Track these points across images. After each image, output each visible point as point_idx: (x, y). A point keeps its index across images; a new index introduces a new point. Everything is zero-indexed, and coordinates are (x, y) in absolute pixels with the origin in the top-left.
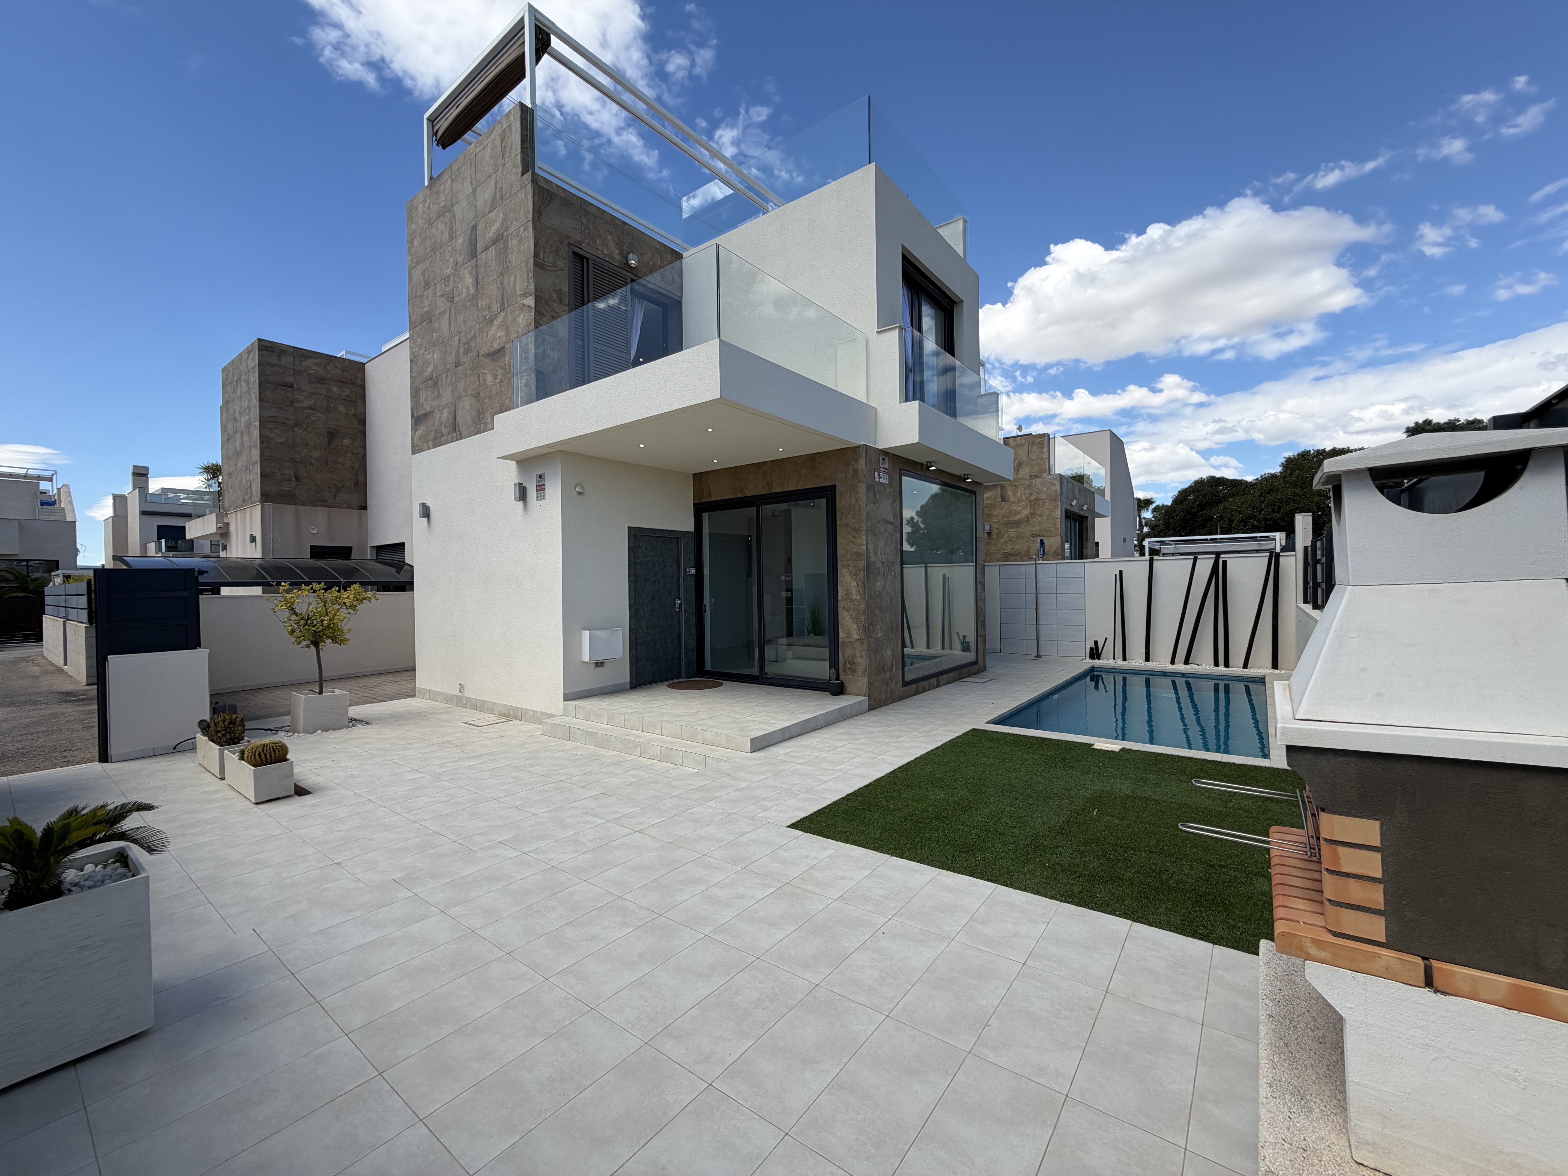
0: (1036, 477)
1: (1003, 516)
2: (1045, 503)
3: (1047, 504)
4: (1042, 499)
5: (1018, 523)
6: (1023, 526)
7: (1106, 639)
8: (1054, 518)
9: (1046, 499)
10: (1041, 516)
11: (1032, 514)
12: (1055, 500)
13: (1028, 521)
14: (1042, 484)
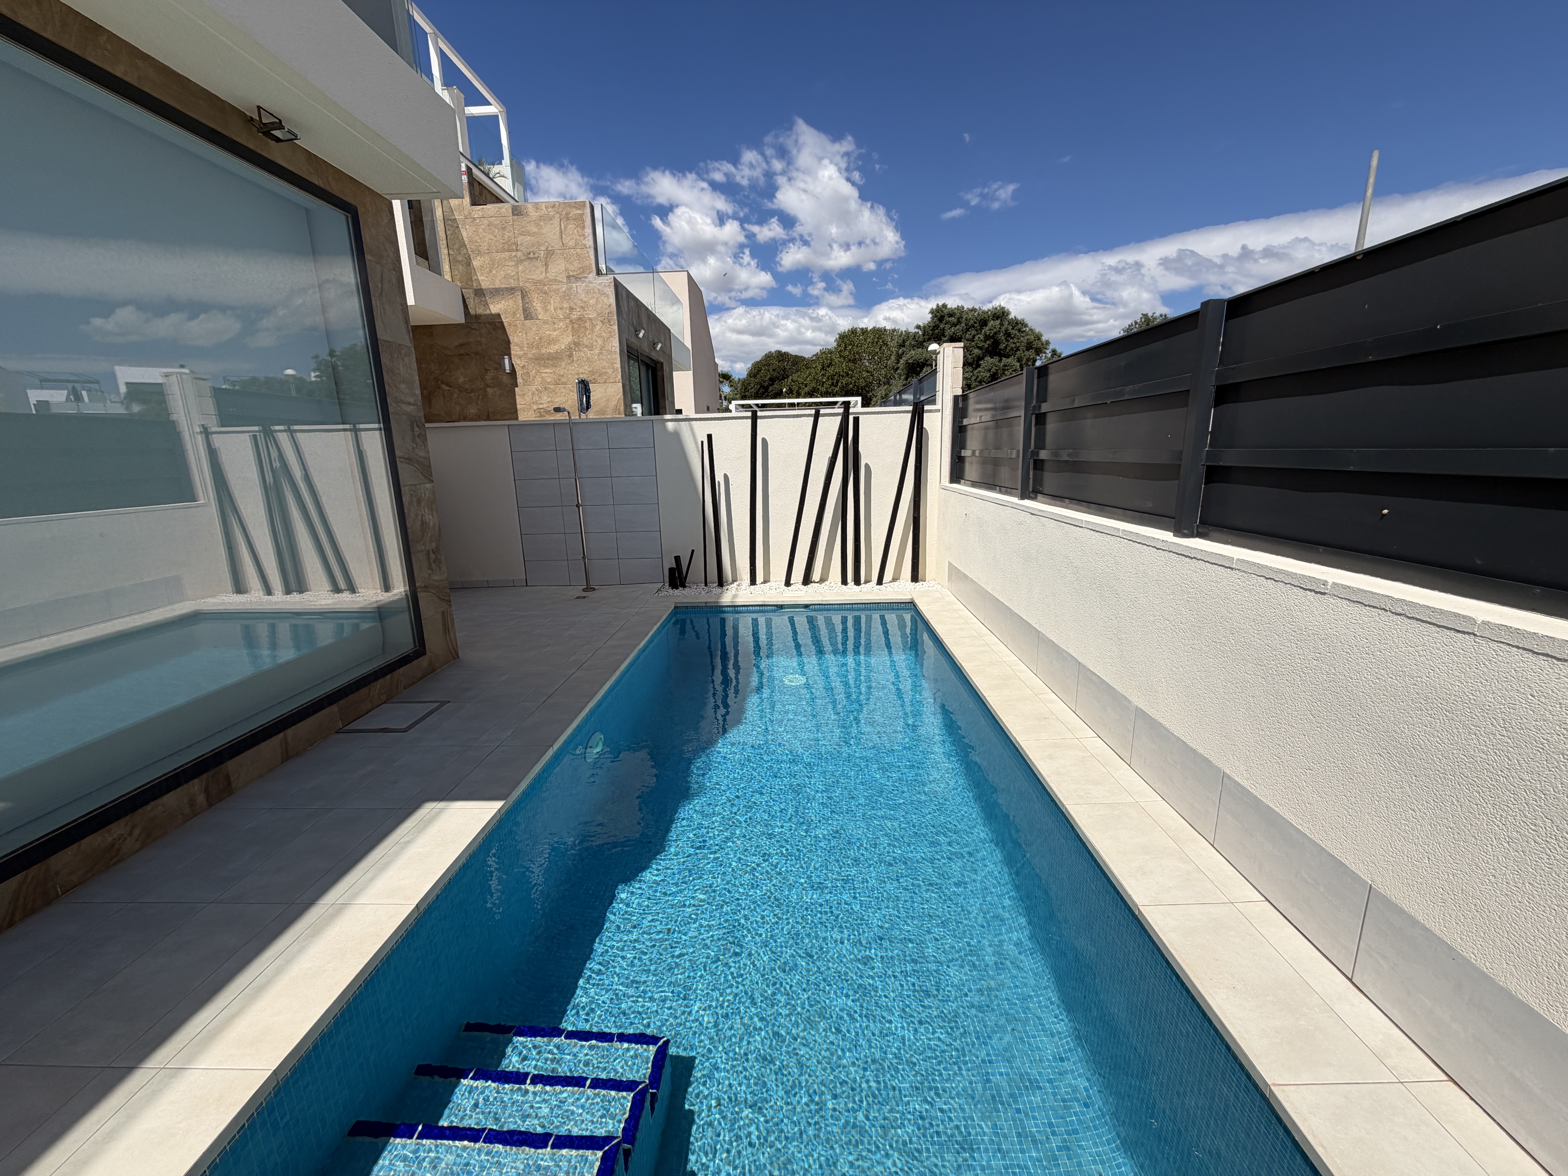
0: (577, 278)
1: (531, 346)
2: (594, 326)
3: (598, 328)
4: (590, 319)
5: (553, 359)
6: (563, 364)
7: (693, 551)
8: (610, 352)
9: (596, 318)
10: (591, 347)
11: (577, 344)
12: (609, 321)
13: (571, 356)
14: (588, 292)
